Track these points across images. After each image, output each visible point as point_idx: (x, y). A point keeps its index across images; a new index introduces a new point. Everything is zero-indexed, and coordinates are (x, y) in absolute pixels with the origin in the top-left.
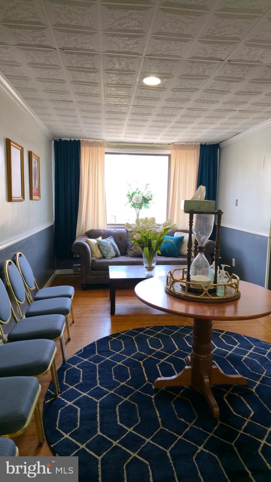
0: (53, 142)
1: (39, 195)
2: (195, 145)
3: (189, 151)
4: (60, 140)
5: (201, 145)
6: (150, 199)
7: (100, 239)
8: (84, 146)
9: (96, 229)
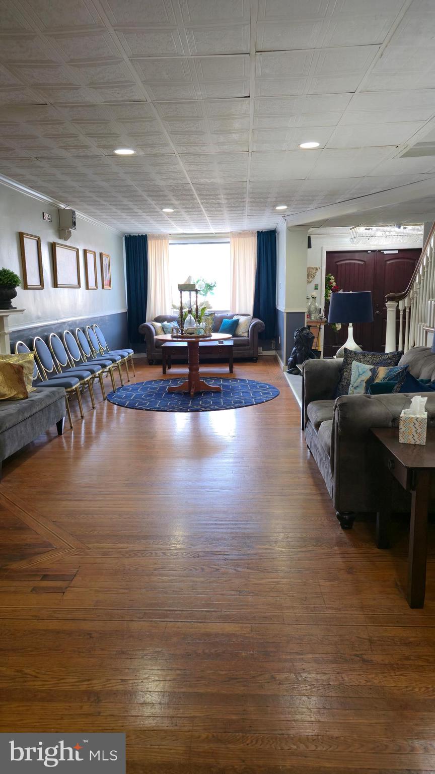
0: (124, 238)
1: (110, 285)
2: (252, 233)
3: (248, 238)
4: (130, 235)
5: (258, 232)
6: (214, 286)
7: (166, 323)
8: (151, 240)
9: (164, 315)
